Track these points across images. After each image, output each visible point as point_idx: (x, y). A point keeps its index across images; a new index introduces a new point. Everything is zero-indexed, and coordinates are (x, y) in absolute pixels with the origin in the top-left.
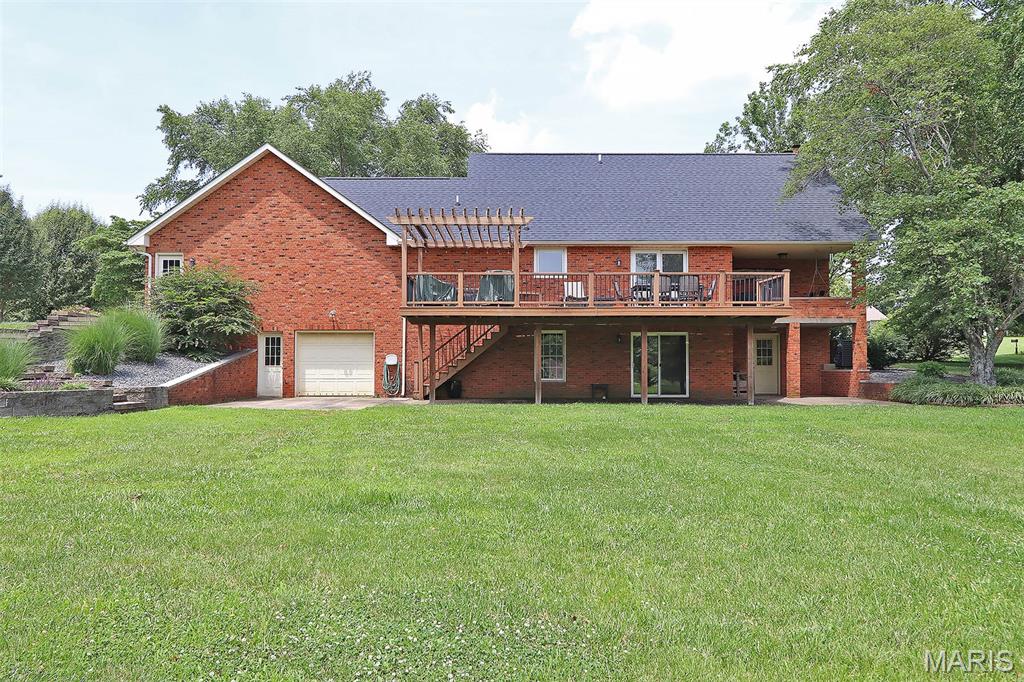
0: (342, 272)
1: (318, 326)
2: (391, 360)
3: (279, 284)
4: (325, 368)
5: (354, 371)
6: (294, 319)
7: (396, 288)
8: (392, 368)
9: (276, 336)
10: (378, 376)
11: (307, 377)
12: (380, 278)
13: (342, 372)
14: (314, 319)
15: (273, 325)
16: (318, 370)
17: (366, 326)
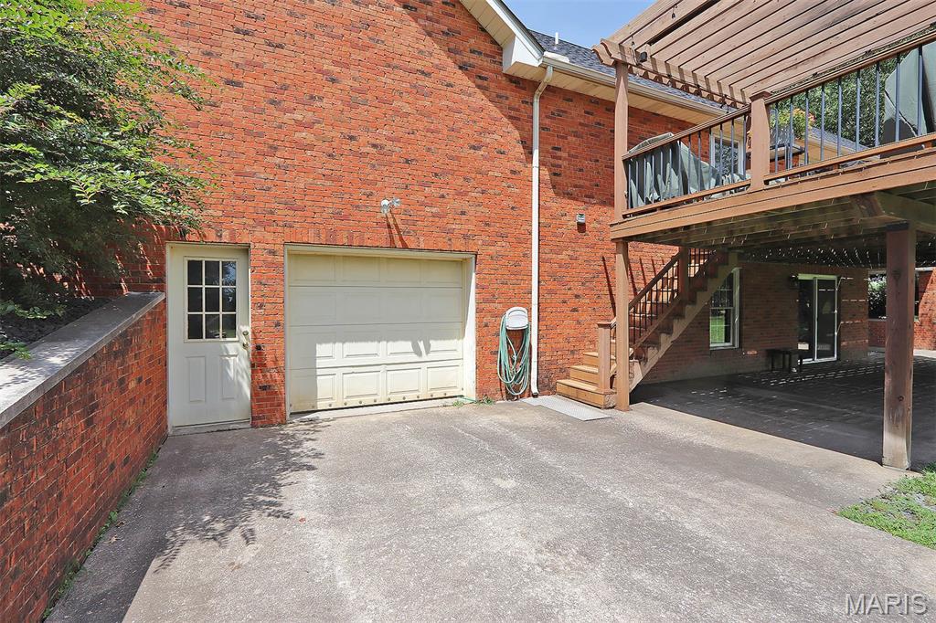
0: (407, 109)
1: (350, 237)
2: (515, 319)
3: (235, 109)
4: (356, 340)
5: (434, 344)
6: (282, 213)
7: (518, 166)
8: (519, 336)
9: (220, 257)
10: (485, 351)
11: (320, 363)
12: (487, 139)
13: (407, 346)
14: (338, 215)
15: (217, 225)
16: (339, 345)
17: (458, 244)
